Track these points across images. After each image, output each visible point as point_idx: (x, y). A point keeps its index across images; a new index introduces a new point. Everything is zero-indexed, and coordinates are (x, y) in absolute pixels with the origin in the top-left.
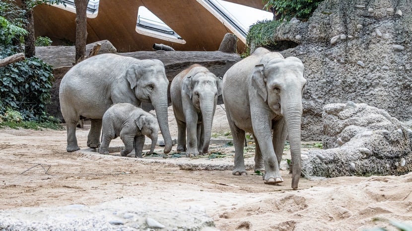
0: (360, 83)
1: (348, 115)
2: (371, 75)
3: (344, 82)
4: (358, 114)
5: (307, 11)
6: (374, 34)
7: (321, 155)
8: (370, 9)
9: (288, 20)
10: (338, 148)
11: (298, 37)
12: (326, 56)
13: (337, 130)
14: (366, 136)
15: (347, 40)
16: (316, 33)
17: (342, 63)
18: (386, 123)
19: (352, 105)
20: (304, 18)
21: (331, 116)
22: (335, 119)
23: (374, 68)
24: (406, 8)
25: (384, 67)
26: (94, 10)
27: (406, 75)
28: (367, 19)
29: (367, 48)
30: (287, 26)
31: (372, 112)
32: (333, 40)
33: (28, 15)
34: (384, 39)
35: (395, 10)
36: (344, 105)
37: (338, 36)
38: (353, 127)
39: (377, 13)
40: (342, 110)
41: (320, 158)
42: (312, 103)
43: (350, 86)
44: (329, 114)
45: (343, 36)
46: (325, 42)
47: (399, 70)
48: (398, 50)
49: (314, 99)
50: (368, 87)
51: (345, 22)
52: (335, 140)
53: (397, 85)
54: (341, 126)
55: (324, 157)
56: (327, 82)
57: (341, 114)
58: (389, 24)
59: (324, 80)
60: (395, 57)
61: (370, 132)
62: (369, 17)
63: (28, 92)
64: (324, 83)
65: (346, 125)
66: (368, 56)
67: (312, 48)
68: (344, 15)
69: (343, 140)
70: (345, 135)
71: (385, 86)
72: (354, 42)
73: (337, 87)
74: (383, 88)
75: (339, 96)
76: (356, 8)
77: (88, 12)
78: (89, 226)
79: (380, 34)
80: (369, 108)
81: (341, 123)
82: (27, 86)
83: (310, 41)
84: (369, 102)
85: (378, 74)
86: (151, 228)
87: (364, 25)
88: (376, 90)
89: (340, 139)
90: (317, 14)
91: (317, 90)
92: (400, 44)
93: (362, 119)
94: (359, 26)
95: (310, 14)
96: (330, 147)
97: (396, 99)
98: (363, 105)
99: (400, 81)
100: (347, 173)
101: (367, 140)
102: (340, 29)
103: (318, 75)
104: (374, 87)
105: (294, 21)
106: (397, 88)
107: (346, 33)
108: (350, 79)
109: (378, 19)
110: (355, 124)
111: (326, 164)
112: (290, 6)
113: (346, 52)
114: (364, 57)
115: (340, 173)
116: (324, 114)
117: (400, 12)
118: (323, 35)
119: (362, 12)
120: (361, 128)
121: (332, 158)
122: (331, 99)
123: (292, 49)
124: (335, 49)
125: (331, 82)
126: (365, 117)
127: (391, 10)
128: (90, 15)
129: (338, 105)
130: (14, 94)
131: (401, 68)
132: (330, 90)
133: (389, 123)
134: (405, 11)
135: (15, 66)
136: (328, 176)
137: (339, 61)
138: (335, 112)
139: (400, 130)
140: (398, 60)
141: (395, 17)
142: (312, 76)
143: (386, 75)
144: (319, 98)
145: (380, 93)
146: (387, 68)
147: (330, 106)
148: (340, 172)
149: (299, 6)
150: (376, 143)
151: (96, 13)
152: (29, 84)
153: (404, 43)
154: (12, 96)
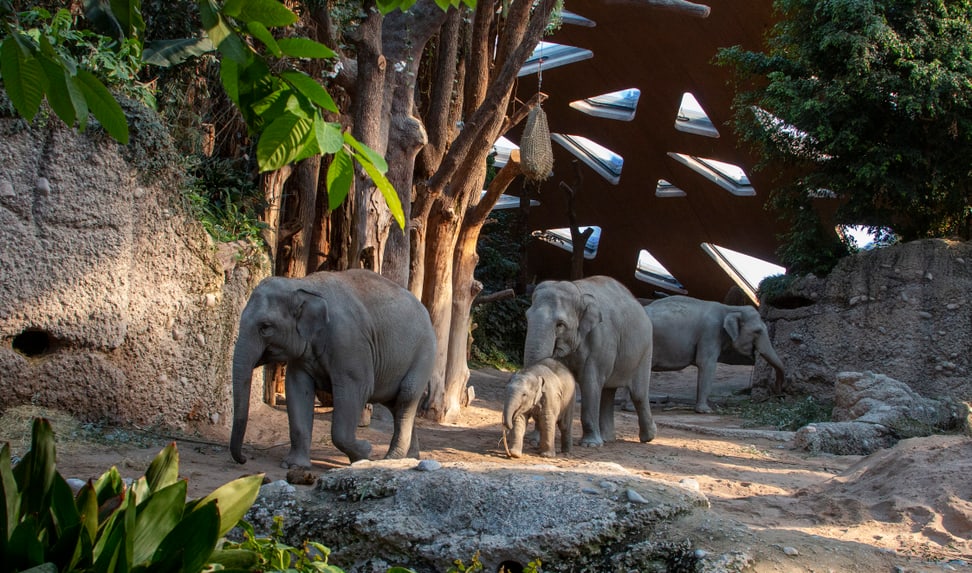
0: (879, 352)
1: (863, 385)
2: (892, 344)
3: (861, 349)
4: (876, 386)
5: (825, 268)
6: (899, 298)
7: (831, 429)
8: (897, 270)
9: (803, 275)
10: (850, 423)
11: (814, 294)
12: (844, 318)
13: (852, 402)
14: (882, 411)
15: (868, 302)
16: (833, 292)
17: (860, 328)
18: (908, 398)
19: (870, 375)
20: (822, 274)
21: (845, 386)
22: (848, 388)
23: (897, 336)
24: (937, 271)
25: (908, 336)
26: (591, 251)
27: (931, 347)
28: (893, 281)
29: (890, 313)
30: (803, 282)
31: (892, 386)
32: (853, 301)
33: (522, 250)
34: (910, 305)
35: (925, 273)
36: (861, 374)
37: (858, 297)
38: (868, 400)
39: (904, 274)
40: (858, 380)
41: (830, 432)
42: (824, 369)
43: (868, 354)
44: (843, 383)
45: (864, 298)
46: (844, 303)
47: (924, 340)
48: (924, 318)
49: (826, 365)
50: (887, 357)
51: (868, 282)
52: (847, 413)
53: (921, 357)
54: (855, 398)
55: (834, 431)
56: (843, 347)
57: (856, 384)
58: (918, 288)
59: (839, 345)
60: (921, 326)
61: (888, 408)
62: (895, 279)
63: (515, 331)
64: (839, 348)
65: (861, 398)
66: (890, 321)
67: (829, 308)
68: (868, 275)
69: (856, 413)
70: (860, 408)
71: (907, 357)
72: (876, 304)
73: (853, 353)
74: (904, 359)
75: (854, 364)
76: (881, 267)
77: (585, 252)
78: (557, 492)
79: (906, 298)
80: (889, 380)
81: (855, 395)
82: (514, 325)
83: (826, 300)
84: (888, 373)
85: (901, 343)
86: (632, 502)
87: (888, 287)
88: (897, 360)
89: (852, 412)
90: (837, 271)
91: (830, 356)
92: (928, 311)
93: (880, 392)
94: (884, 287)
95: (830, 271)
96: (841, 420)
97: (918, 372)
98: (883, 376)
99: (925, 352)
100: (859, 452)
101: (884, 416)
102: (861, 288)
103: (833, 339)
104: (894, 357)
105: (811, 277)
106: (920, 361)
107: (868, 295)
108: (868, 347)
109: (904, 281)
110: (872, 397)
111: (836, 439)
112: (807, 260)
113: (867, 315)
114: (886, 322)
115: (851, 451)
116: (837, 383)
117: (930, 276)
118: (842, 295)
119: (888, 272)
120: (879, 402)
121: (843, 433)
122: (846, 367)
123: (806, 308)
124: (854, 312)
125: (846, 348)
126: (882, 390)
127: (921, 272)
128: (587, 255)
129: (854, 374)
130: (501, 333)
131: (927, 338)
132: (845, 357)
133: (911, 399)
134: (935, 275)
135: (504, 304)
136: (838, 453)
137: (857, 325)
138: (850, 381)
139: (921, 408)
140: (923, 329)
141: (924, 280)
142: (826, 339)
143: (910, 344)
144: (833, 364)
145: (901, 364)
146: (911, 337)
147: (845, 374)
148: (850, 449)
149: (817, 260)
150: (895, 421)
151: (595, 254)
152: (517, 323)
153: (932, 311)
154: (498, 334)
